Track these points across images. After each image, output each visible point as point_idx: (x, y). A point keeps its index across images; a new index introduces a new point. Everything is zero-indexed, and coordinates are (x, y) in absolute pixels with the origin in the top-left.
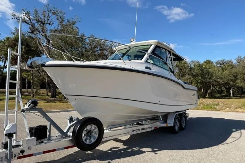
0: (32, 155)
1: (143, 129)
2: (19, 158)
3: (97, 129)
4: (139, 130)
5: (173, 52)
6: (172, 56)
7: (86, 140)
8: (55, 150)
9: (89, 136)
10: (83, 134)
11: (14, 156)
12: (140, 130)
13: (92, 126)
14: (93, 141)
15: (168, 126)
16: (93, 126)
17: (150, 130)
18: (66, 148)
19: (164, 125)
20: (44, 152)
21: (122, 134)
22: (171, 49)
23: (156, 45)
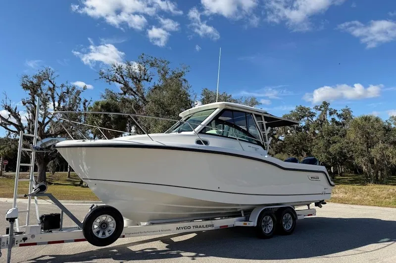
0: (35, 244)
2: (21, 245)
3: (114, 222)
5: (264, 114)
6: (264, 121)
7: (98, 232)
8: (63, 242)
9: (102, 228)
11: (16, 243)
12: (192, 228)
13: (106, 217)
15: (248, 225)
19: (241, 224)
21: (159, 231)
23: (223, 107)
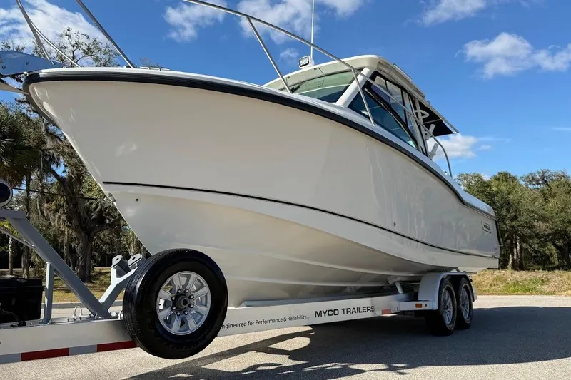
1: (348, 311)
3: (206, 289)
4: (335, 312)
5: (421, 98)
6: (419, 111)
7: (169, 322)
8: (64, 353)
9: (178, 309)
10: (162, 302)
12: (341, 312)
13: (188, 277)
14: (193, 326)
15: (423, 308)
16: (194, 276)
17: (368, 315)
18: (102, 348)
19: (411, 306)
20: (27, 357)
21: (285, 320)
22: (417, 91)
23: (375, 68)
